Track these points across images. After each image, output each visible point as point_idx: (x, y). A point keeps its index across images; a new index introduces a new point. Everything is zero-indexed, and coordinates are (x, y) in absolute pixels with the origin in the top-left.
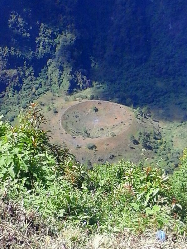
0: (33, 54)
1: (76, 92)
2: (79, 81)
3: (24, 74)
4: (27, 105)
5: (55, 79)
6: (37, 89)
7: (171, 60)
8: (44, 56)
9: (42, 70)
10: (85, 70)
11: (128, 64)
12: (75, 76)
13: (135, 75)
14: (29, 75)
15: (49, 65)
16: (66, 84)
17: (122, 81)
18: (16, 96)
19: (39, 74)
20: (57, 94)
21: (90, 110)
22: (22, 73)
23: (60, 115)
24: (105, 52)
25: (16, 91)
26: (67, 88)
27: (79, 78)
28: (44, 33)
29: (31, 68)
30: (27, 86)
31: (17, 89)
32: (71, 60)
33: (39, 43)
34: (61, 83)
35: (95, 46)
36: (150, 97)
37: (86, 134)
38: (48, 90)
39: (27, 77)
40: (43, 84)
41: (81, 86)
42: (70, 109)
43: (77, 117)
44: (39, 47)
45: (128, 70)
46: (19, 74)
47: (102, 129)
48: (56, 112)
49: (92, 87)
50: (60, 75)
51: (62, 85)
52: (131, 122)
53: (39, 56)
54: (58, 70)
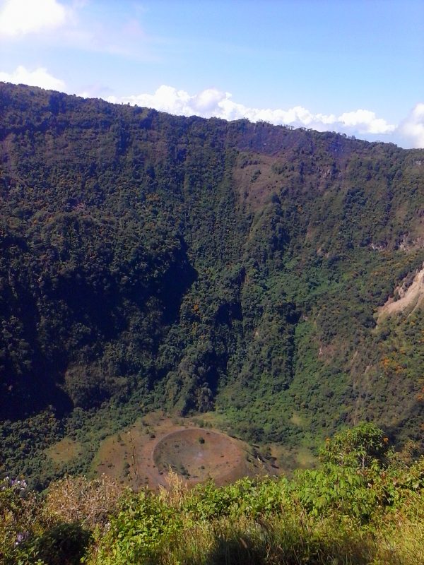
0: (153, 363)
1: (192, 414)
2: (199, 402)
3: (136, 385)
4: (128, 422)
5: (171, 396)
6: (146, 404)
7: (316, 391)
8: (165, 367)
9: (159, 382)
10: (209, 390)
11: (264, 389)
12: (194, 395)
13: (269, 404)
14: (142, 387)
15: (169, 378)
16: (182, 403)
17: (251, 409)
18: (119, 409)
19: (155, 387)
20: (168, 414)
21: (196, 441)
22: (133, 384)
23: (156, 441)
24: (240, 372)
25: (121, 403)
26: (181, 408)
27: (198, 398)
28: (171, 341)
29: (146, 379)
30: (136, 400)
31: (124, 401)
32: (193, 375)
33: (163, 350)
34: (177, 401)
35: (230, 363)
36: (278, 434)
37: (182, 471)
38: (160, 407)
39: (139, 388)
40: (156, 399)
41: (200, 407)
42: (171, 436)
43: (177, 446)
44: (161, 355)
45: (263, 396)
46: (129, 384)
47: (203, 468)
48: (153, 437)
49: (214, 410)
50: (178, 391)
51: (177, 403)
52: (236, 464)
53: (160, 366)
54: (177, 385)
